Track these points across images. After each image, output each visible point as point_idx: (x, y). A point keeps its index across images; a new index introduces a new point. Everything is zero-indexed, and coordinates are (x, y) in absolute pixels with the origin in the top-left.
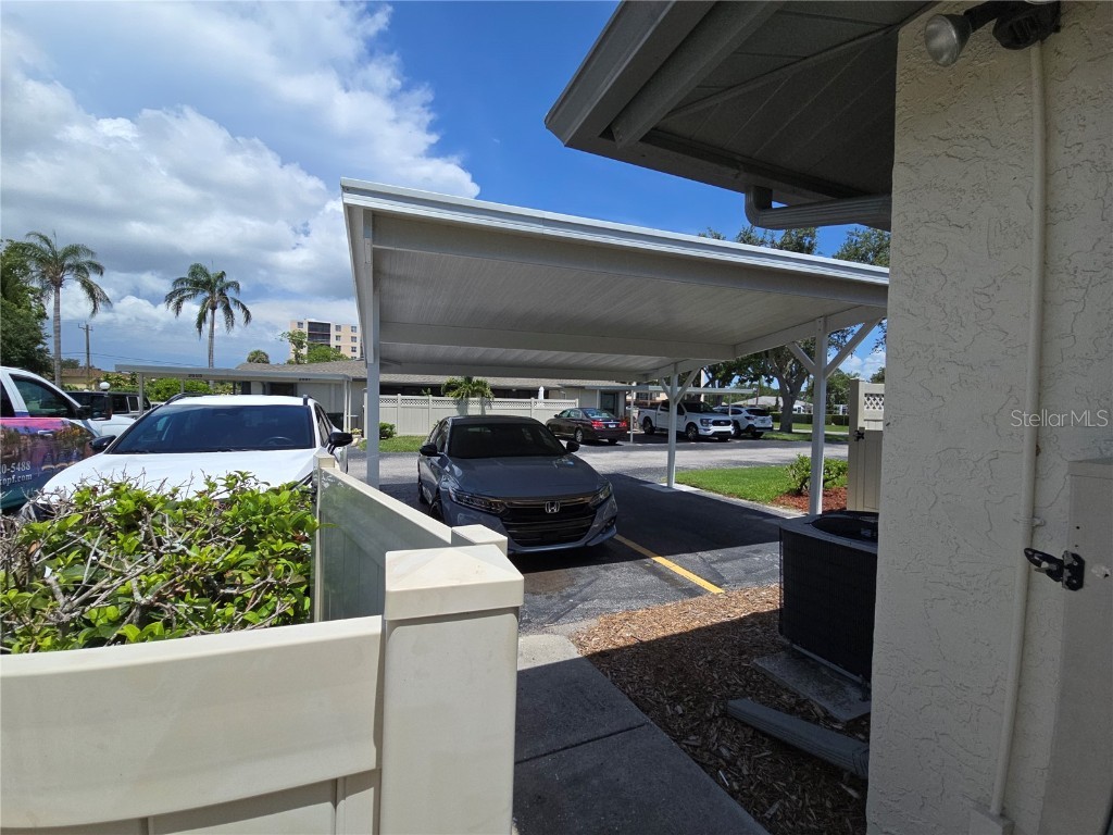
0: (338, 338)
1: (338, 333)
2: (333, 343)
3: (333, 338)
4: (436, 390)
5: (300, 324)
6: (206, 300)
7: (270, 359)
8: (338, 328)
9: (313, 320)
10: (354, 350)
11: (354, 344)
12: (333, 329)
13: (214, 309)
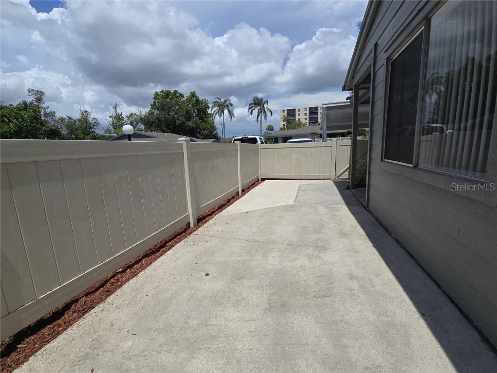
0: (299, 115)
1: (299, 113)
2: (297, 117)
3: (297, 115)
4: (343, 135)
5: (284, 111)
6: (259, 110)
7: (274, 128)
8: (299, 110)
9: (289, 108)
10: (306, 119)
11: (306, 117)
12: (297, 110)
13: (261, 112)
